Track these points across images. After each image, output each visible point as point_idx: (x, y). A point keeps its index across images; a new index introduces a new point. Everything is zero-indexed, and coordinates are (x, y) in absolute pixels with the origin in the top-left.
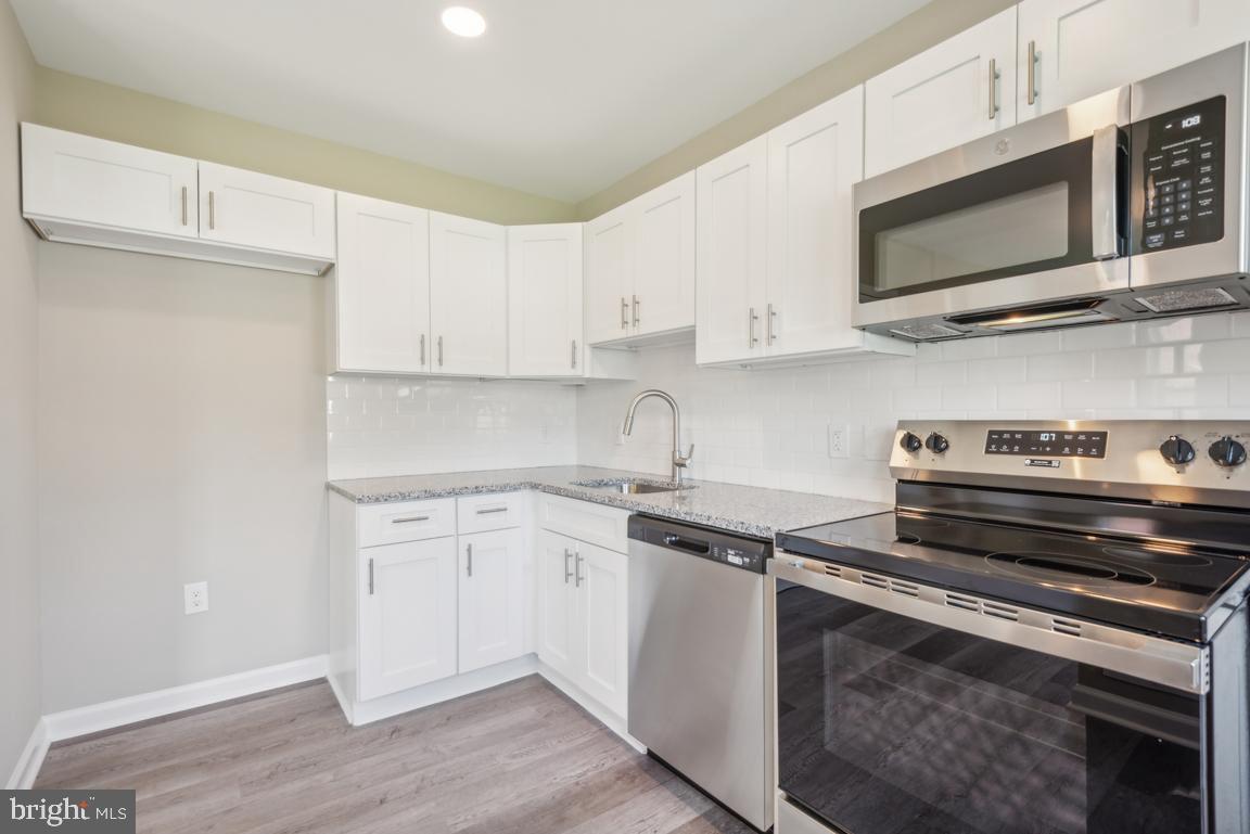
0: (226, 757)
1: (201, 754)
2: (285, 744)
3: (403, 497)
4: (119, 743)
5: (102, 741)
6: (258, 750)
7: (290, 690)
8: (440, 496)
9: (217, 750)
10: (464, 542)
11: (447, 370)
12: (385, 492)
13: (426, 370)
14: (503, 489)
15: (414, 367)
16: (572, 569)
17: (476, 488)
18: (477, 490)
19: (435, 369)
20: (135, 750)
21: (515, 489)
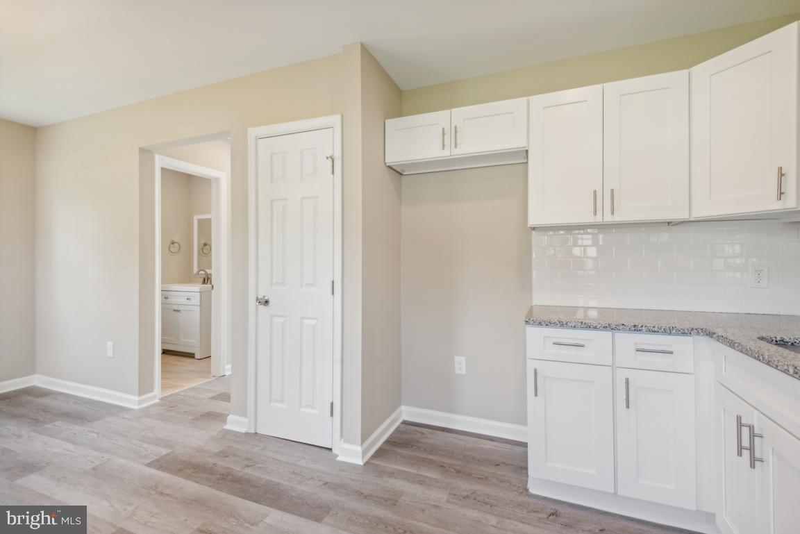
0: (455, 469)
1: (447, 461)
2: (484, 479)
3: (562, 325)
4: (423, 433)
5: (418, 429)
6: (470, 474)
7: (506, 443)
8: (595, 328)
9: (453, 462)
10: (621, 375)
11: (618, 218)
12: (546, 318)
13: (599, 219)
14: (669, 331)
15: (590, 219)
16: (746, 443)
17: (635, 326)
18: (636, 329)
19: (608, 218)
20: (425, 441)
21: (684, 334)
